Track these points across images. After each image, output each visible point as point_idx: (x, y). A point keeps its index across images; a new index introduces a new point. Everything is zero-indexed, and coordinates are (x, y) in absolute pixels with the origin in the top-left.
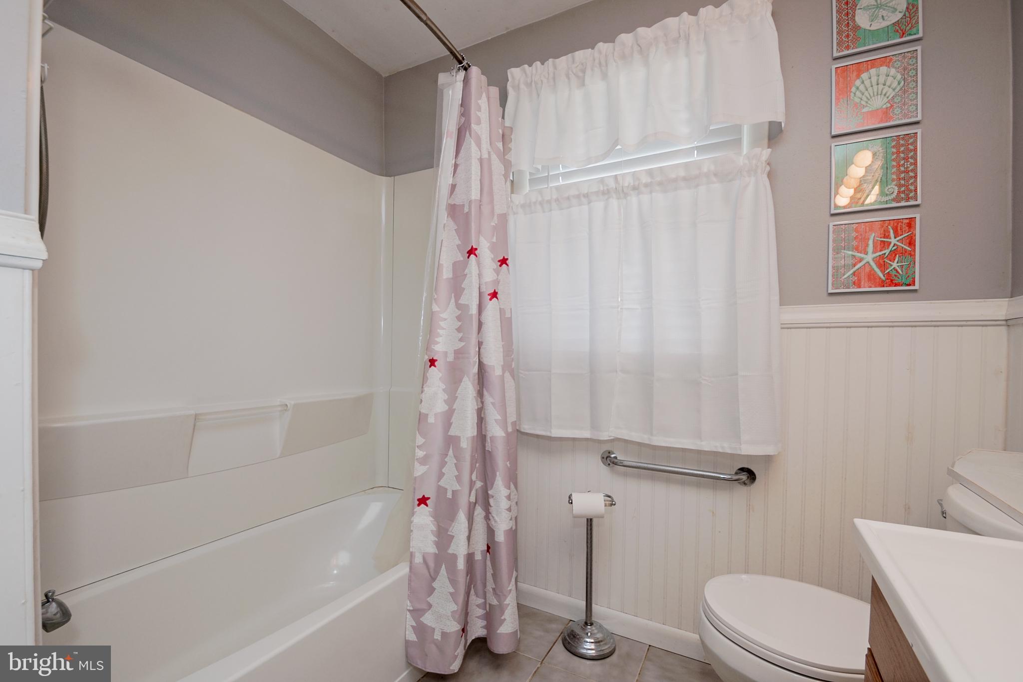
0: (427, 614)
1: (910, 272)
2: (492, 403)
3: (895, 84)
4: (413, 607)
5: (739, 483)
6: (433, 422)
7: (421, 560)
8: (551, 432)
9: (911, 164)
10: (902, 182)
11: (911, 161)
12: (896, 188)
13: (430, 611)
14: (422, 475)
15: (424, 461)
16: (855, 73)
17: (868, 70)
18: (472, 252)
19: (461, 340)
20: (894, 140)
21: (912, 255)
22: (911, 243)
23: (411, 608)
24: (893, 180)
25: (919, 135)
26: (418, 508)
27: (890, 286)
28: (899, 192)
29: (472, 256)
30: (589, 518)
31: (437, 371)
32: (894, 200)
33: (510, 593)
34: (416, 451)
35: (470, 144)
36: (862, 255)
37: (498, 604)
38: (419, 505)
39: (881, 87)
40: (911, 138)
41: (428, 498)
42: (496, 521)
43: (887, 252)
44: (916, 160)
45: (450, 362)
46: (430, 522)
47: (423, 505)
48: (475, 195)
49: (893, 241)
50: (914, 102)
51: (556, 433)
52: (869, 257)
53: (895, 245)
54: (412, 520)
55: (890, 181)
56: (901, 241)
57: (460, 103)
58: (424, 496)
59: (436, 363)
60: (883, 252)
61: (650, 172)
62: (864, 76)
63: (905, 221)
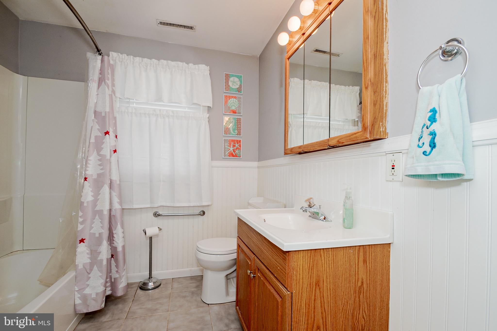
0: (86, 289)
1: (240, 154)
2: (115, 195)
3: (237, 104)
4: (78, 288)
5: (201, 215)
6: (86, 205)
7: (82, 267)
8: (133, 206)
9: (240, 126)
10: (238, 130)
11: (240, 125)
12: (237, 132)
13: (88, 288)
14: (82, 229)
15: (82, 223)
16: (229, 98)
17: (231, 98)
18: (107, 133)
19: (102, 169)
20: (237, 119)
21: (240, 149)
22: (240, 146)
23: (78, 289)
24: (237, 129)
25: (242, 119)
26: (80, 244)
27: (236, 157)
28: (238, 133)
29: (107, 135)
30: (151, 236)
31: (88, 183)
32: (237, 134)
33: (124, 270)
34: (79, 219)
35: (105, 88)
36: (230, 148)
37: (119, 276)
38: (80, 243)
39: (234, 104)
40: (240, 119)
41: (85, 239)
42: (117, 243)
43: (235, 148)
44: (241, 125)
45: (94, 179)
46: (86, 249)
47: (82, 243)
48: (107, 110)
49: (237, 145)
50: (241, 110)
51: (135, 206)
52: (232, 149)
53: (237, 146)
54: (77, 250)
55: (236, 129)
56: (238, 145)
57: (100, 69)
58: (82, 238)
59: (87, 179)
60: (234, 148)
61: (173, 112)
62: (231, 99)
63: (239, 141)
